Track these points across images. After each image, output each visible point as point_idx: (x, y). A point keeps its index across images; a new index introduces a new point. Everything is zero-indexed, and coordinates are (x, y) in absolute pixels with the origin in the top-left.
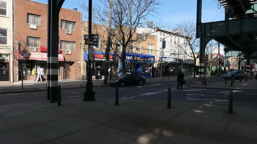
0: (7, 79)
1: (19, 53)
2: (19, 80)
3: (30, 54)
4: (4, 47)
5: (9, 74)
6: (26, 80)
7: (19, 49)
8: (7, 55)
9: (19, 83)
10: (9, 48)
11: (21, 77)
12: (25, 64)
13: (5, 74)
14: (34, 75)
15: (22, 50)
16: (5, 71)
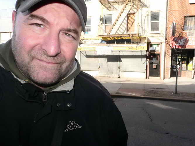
1: (173, 40)
2: (172, 76)
3: (186, 41)
4: (156, 35)
5: (159, 68)
6: (180, 76)
9: (170, 81)
10: (162, 34)
11: (174, 73)
12: (180, 55)
14: (192, 71)
15: (177, 35)
16: (156, 64)
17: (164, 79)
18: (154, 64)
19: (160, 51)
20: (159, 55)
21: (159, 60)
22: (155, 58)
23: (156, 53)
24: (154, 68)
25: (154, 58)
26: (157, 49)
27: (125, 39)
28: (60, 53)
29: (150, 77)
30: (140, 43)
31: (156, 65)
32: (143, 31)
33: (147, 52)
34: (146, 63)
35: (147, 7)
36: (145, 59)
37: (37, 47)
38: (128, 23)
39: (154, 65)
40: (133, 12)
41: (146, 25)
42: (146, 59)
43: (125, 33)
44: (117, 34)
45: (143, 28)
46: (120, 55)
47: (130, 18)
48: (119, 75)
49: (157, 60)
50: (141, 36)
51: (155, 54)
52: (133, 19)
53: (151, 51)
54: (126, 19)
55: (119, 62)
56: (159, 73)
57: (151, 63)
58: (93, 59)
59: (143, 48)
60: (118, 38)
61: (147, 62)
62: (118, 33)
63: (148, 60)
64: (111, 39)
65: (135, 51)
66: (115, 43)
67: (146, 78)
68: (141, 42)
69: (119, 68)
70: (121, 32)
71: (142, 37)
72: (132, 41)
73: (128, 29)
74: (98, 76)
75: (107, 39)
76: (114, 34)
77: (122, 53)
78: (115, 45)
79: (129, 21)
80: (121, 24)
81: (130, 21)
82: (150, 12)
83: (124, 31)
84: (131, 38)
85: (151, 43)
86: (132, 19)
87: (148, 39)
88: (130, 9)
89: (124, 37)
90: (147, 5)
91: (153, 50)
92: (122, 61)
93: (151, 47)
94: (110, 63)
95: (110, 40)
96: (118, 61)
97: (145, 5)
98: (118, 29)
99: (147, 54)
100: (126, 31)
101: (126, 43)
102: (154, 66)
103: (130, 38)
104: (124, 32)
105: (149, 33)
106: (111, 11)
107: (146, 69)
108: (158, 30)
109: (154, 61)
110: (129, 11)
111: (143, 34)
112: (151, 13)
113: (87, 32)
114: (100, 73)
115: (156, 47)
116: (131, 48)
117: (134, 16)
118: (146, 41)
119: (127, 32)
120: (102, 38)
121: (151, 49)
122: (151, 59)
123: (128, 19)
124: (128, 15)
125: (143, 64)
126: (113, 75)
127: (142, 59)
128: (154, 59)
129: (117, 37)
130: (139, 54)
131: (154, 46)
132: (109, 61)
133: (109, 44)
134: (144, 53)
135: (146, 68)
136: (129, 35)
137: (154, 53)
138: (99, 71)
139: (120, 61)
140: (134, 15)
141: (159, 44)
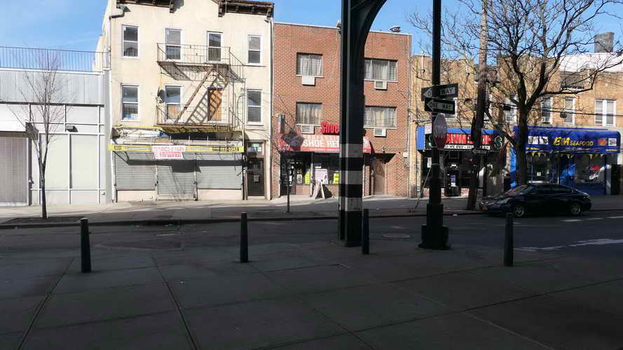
0: (261, 192)
1: (282, 138)
2: (282, 194)
3: (302, 140)
4: (257, 128)
5: (263, 182)
6: (295, 194)
7: (282, 130)
8: (260, 143)
9: (281, 201)
10: (265, 128)
11: (286, 190)
12: (293, 160)
13: (258, 181)
14: (309, 185)
15: (287, 131)
16: (258, 175)
17: (271, 199)
19: (263, 154)
20: (262, 160)
21: (263, 168)
23: (258, 157)
24: (255, 181)
26: (259, 151)
27: (206, 132)
29: (249, 197)
30: (232, 140)
32: (236, 121)
33: (244, 156)
34: (243, 174)
35: (242, 82)
36: (241, 167)
38: (209, 104)
39: (254, 176)
40: (219, 87)
41: (240, 111)
42: (243, 167)
43: (206, 121)
44: (189, 122)
45: (236, 115)
46: (196, 160)
47: (213, 96)
48: (196, 196)
49: (260, 168)
50: (233, 129)
51: (256, 158)
52: (218, 98)
53: (250, 153)
54: (206, 97)
55: (195, 173)
56: (264, 189)
57: (250, 174)
58: (143, 167)
59: (238, 149)
60: (194, 131)
61: (244, 172)
62: (191, 122)
63: (246, 168)
64: (180, 131)
65: (225, 153)
66: (188, 139)
67: (243, 199)
68: (233, 137)
69: (196, 183)
70: (199, 120)
71: (235, 130)
72: (218, 136)
73: (209, 116)
74: (153, 199)
75: (173, 132)
76: (185, 123)
77: (200, 156)
78: (189, 142)
79: (211, 101)
80: (198, 106)
81: (213, 100)
82: (247, 89)
83: (204, 118)
84: (218, 132)
85: (249, 140)
86: (216, 99)
87: (245, 134)
88: (213, 82)
89: (204, 129)
90: (241, 78)
91: (253, 151)
92: (200, 171)
93: (249, 147)
94: (179, 175)
95: (178, 132)
96: (193, 171)
97: (238, 79)
98: (192, 115)
99: (244, 158)
100: (207, 118)
101: (209, 140)
102: (256, 179)
103: (215, 131)
104: (203, 120)
105: (246, 124)
106: (179, 81)
107: (243, 184)
109: (255, 169)
110: (212, 85)
111: (237, 125)
112: (248, 92)
113: (130, 114)
114: (158, 193)
115: (257, 148)
117: (221, 94)
118: (242, 137)
119: (209, 121)
120: (161, 129)
121: (249, 150)
122: (250, 166)
123: (209, 98)
124: (211, 91)
125: (236, 175)
126: (186, 196)
127: (236, 167)
128: (255, 166)
130: (231, 158)
131: (254, 145)
133: (176, 141)
134: (239, 157)
135: (242, 182)
137: (253, 157)
138: (156, 190)
139: (198, 170)
140: (221, 92)
141: (262, 143)
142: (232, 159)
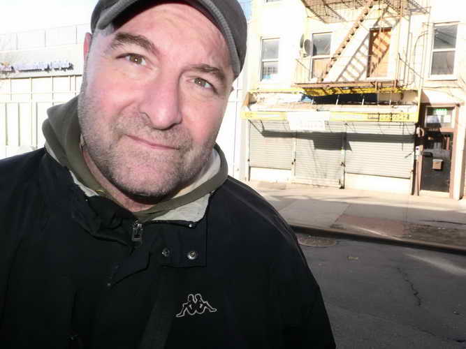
17: (461, 198)
18: (435, 158)
19: (453, 126)
20: (450, 135)
21: (451, 148)
22: (439, 144)
23: (443, 130)
24: (434, 167)
25: (435, 144)
26: (445, 121)
27: (361, 92)
28: (180, 123)
29: (422, 192)
30: (400, 104)
31: (441, 160)
32: (410, 74)
33: (418, 129)
34: (415, 155)
35: (425, 13)
36: (412, 145)
37: (130, 108)
38: (371, 52)
39: (434, 160)
40: (387, 26)
41: (418, 59)
42: (416, 145)
43: (363, 78)
44: (341, 80)
45: (411, 66)
46: (346, 133)
47: (377, 41)
48: (342, 183)
49: (445, 148)
50: (404, 87)
51: (439, 132)
52: (385, 43)
53: (429, 125)
54: (367, 43)
55: (343, 151)
56: (449, 182)
57: (428, 157)
58: (280, 139)
59: (408, 118)
60: (344, 92)
61: (418, 152)
62: (344, 78)
63: (420, 148)
64: (325, 93)
65: (388, 123)
66: (335, 104)
67: (413, 194)
68: (404, 100)
69: (343, 164)
70: (353, 77)
71: (407, 89)
72: (379, 98)
73: (369, 70)
74: (289, 182)
75: (317, 93)
76: (334, 80)
77: (352, 127)
78: (336, 108)
79: (374, 48)
80: (354, 57)
81: (377, 47)
82: (432, 24)
83: (361, 74)
84: (378, 92)
85: (429, 104)
86: (382, 44)
87: (423, 95)
88: (379, 19)
89: (359, 88)
90: (424, 6)
91: (435, 121)
92: (350, 149)
93: (428, 115)
94: (321, 152)
95: (323, 94)
96: (340, 149)
97: (417, 8)
98: (345, 70)
99: (418, 132)
100: (365, 73)
101: (364, 104)
102: (437, 164)
103: (375, 91)
104: (360, 77)
105: (426, 78)
106: (330, 24)
107: (414, 171)
108: (451, 72)
109: (436, 149)
110: (376, 24)
111: (410, 80)
112: (434, 27)
113: (269, 74)
114: (295, 174)
115: (442, 116)
116: (377, 116)
117: (389, 36)
118: (418, 99)
119: (368, 76)
120: (303, 91)
121: (429, 119)
122: (427, 145)
123: (371, 44)
124: (373, 34)
125: (406, 157)
126: (327, 182)
127: (404, 144)
128: (437, 146)
129: (342, 88)
130: (397, 131)
131: (438, 113)
132: (318, 146)
133: (319, 106)
134: (410, 130)
135: (412, 168)
136: (371, 83)
137: (437, 130)
138: (293, 170)
139: (347, 147)
140: (389, 33)
141: (452, 108)
142: (400, 133)
